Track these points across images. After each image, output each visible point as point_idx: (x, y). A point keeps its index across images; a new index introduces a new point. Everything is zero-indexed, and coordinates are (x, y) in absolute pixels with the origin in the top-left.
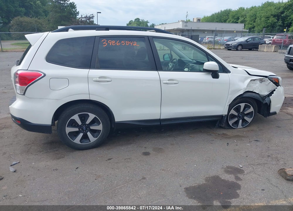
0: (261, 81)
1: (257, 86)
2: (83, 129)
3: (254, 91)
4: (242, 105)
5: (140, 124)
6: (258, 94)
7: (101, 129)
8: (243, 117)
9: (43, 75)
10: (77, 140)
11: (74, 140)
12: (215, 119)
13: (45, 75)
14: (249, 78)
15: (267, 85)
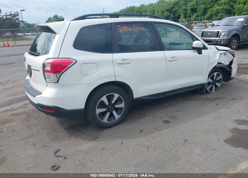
0: (225, 54)
1: (223, 59)
2: (109, 109)
3: (221, 62)
4: (215, 74)
5: (152, 98)
6: (223, 64)
7: (124, 107)
8: (215, 83)
9: (74, 61)
10: (105, 120)
11: (102, 120)
12: (200, 87)
13: (76, 62)
14: (218, 52)
15: (228, 57)
